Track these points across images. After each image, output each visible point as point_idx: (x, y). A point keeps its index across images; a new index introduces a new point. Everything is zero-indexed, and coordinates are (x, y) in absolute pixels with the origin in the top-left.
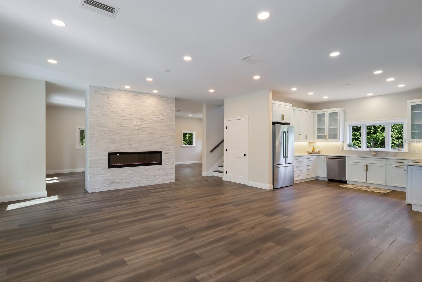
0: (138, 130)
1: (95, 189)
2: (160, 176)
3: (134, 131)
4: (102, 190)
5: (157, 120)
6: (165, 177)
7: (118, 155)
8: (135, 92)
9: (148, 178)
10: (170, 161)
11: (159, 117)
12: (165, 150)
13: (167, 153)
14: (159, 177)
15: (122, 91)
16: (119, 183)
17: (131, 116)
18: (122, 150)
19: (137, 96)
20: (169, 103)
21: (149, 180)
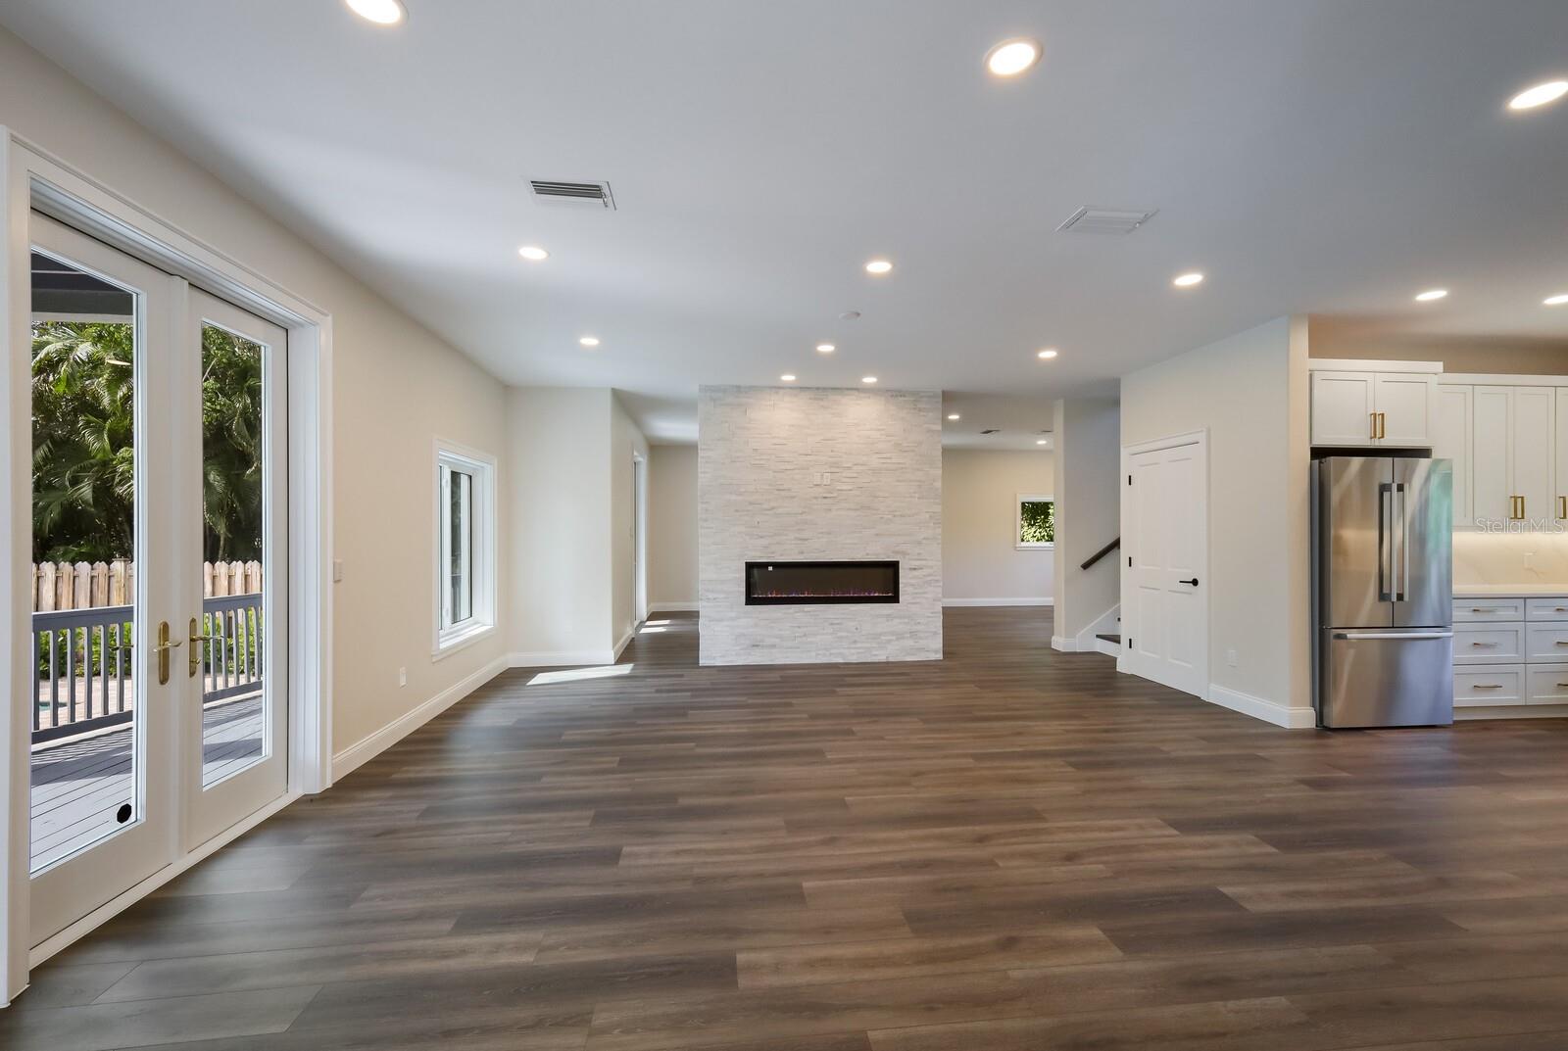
0: (825, 498)
1: (714, 658)
2: (894, 638)
3: (815, 501)
4: (731, 661)
5: (885, 466)
6: (909, 643)
7: (770, 568)
8: (818, 389)
9: (855, 642)
10: (925, 593)
11: (888, 455)
12: (907, 557)
13: (915, 569)
14: (889, 641)
15: (781, 392)
16: (774, 646)
17: (809, 458)
18: (782, 555)
19: (822, 400)
20: (920, 410)
21: (859, 645)
